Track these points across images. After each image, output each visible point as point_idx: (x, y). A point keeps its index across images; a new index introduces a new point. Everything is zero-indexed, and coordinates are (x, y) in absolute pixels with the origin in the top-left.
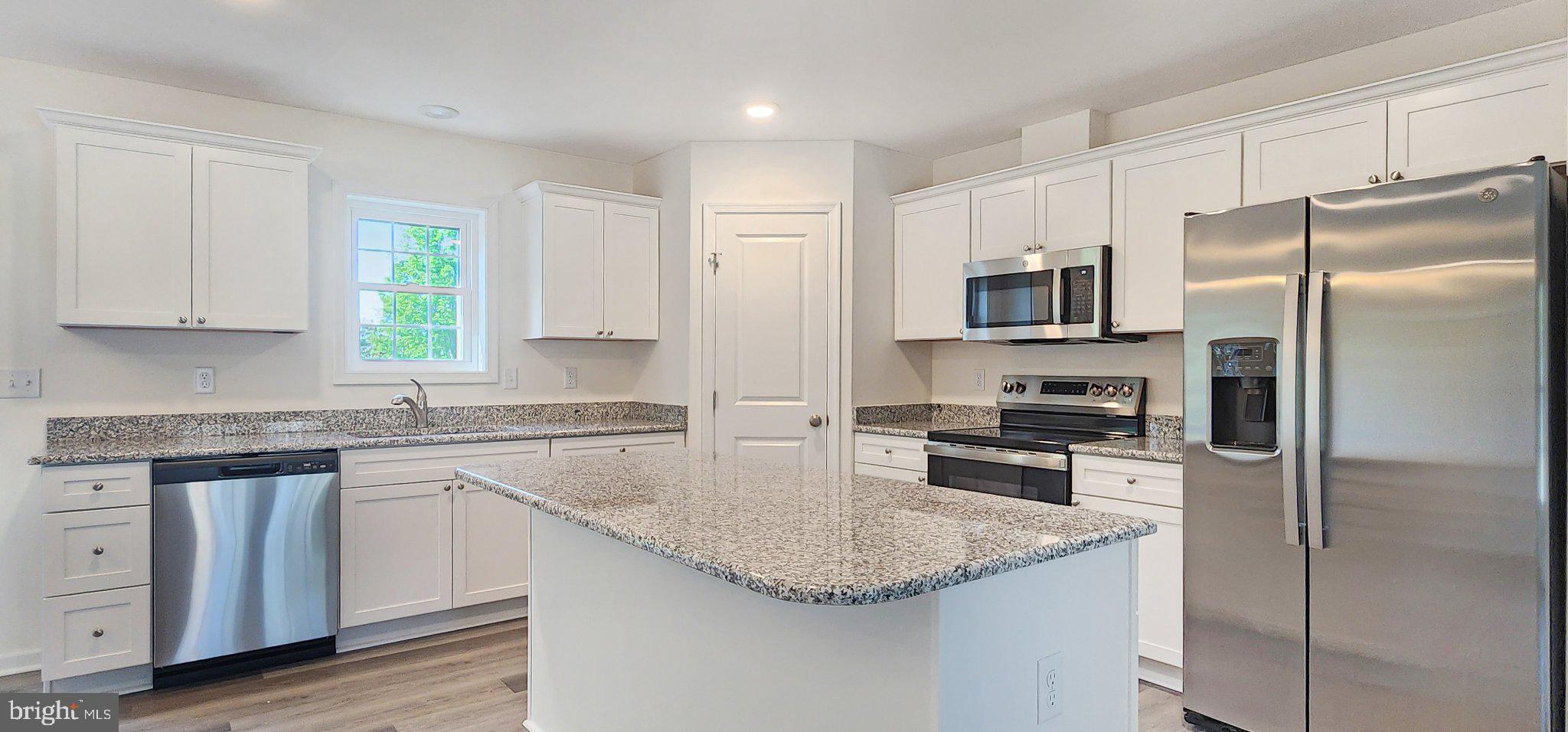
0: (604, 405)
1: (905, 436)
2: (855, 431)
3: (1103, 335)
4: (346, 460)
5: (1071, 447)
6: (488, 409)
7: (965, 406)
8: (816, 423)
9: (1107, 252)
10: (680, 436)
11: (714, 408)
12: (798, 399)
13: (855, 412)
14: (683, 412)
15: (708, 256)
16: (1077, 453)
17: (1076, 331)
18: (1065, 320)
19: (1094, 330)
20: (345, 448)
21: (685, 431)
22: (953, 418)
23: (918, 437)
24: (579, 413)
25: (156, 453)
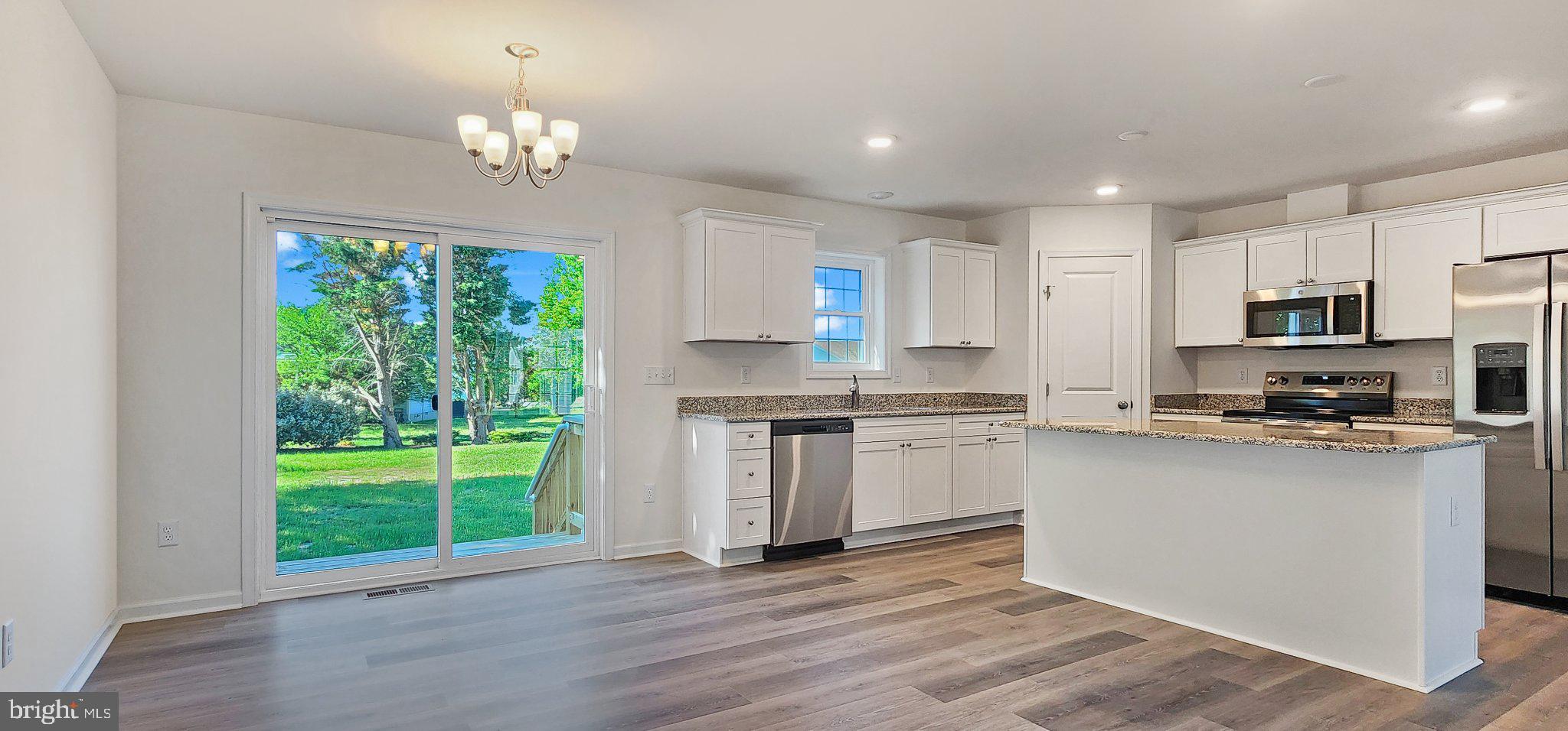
0: (950, 395)
1: (1202, 414)
2: (1152, 413)
3: (1367, 342)
4: (857, 423)
5: (1352, 418)
6: (887, 396)
7: (1231, 395)
8: (1122, 407)
9: (1371, 285)
10: (1021, 416)
11: (1047, 395)
12: (1110, 389)
13: (1153, 398)
14: (1023, 398)
15: (1043, 288)
16: (1356, 421)
17: (1343, 339)
18: (1336, 333)
19: (1360, 339)
20: (855, 417)
21: (1025, 412)
22: (1219, 404)
23: (1214, 415)
24: (936, 399)
25: (774, 417)
